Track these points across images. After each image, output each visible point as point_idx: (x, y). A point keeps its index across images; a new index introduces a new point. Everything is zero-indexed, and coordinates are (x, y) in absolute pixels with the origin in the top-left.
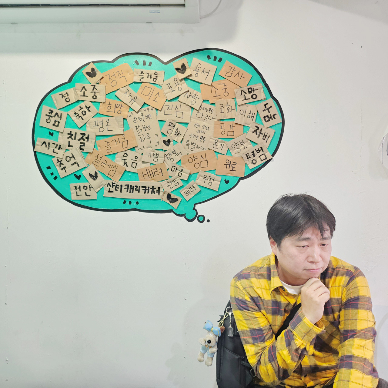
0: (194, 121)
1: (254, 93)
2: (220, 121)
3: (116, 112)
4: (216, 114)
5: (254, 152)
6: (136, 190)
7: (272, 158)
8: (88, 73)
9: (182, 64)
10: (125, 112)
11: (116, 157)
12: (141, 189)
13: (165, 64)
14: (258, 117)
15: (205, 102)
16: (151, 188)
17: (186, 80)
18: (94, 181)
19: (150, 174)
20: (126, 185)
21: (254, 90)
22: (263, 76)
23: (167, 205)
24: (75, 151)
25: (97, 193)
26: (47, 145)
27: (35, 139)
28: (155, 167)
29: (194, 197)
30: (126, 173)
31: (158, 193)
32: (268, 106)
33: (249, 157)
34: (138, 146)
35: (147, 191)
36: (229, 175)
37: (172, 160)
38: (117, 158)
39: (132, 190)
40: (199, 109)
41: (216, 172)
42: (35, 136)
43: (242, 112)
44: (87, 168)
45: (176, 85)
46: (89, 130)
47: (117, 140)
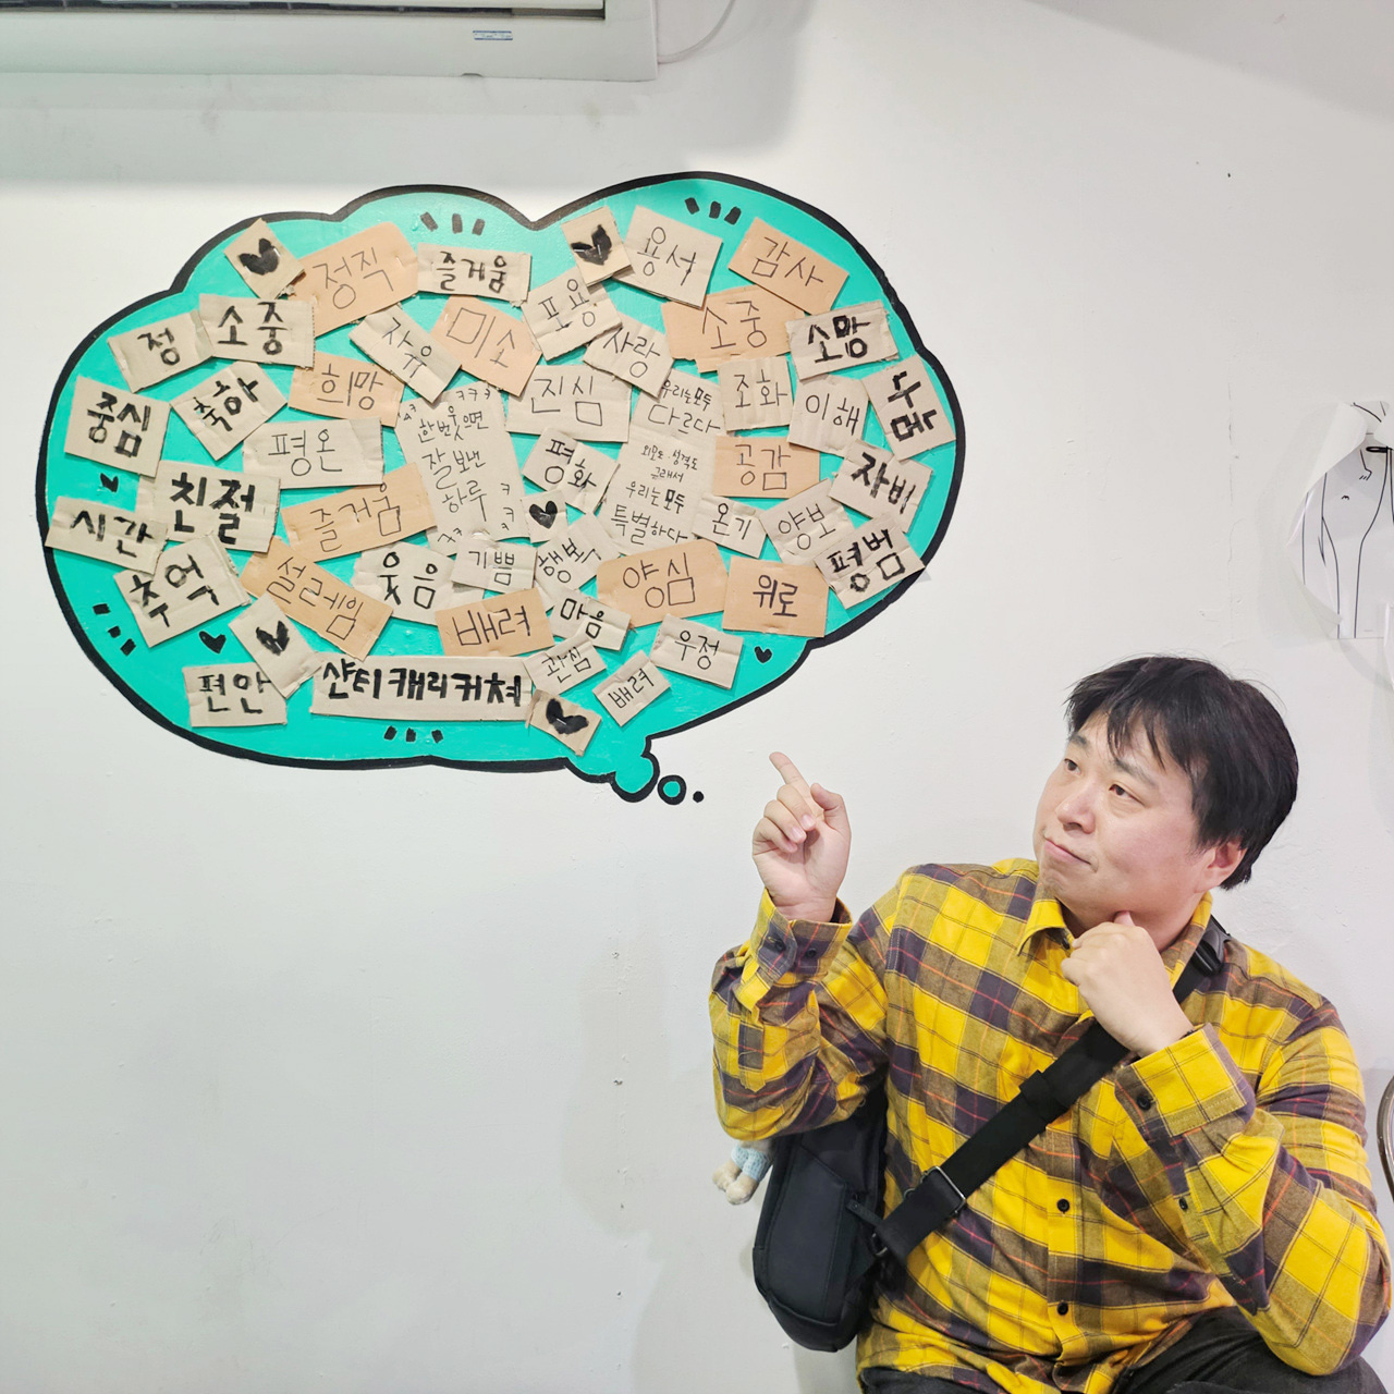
0: (641, 435)
1: (856, 336)
2: (736, 435)
3: (355, 402)
4: (722, 410)
5: (860, 547)
6: (431, 688)
7: (923, 570)
8: (246, 259)
9: (596, 229)
10: (388, 404)
11: (355, 567)
12: (452, 683)
13: (534, 229)
14: (870, 421)
15: (679, 368)
16: (487, 682)
17: (609, 287)
18: (275, 656)
19: (485, 631)
20: (393, 671)
21: (855, 326)
22: (887, 275)
23: (545, 740)
24: (203, 545)
26: (96, 524)
27: (47, 503)
28: (501, 603)
29: (648, 711)
30: (395, 626)
31: (512, 699)
32: (905, 384)
33: (840, 566)
34: (439, 528)
35: (473, 692)
36: (771, 630)
37: (564, 577)
38: (360, 573)
39: (417, 687)
40: (660, 392)
41: (725, 621)
42: (47, 490)
43: (813, 404)
44: (248, 609)
45: (576, 305)
46: (250, 470)
47: (359, 505)
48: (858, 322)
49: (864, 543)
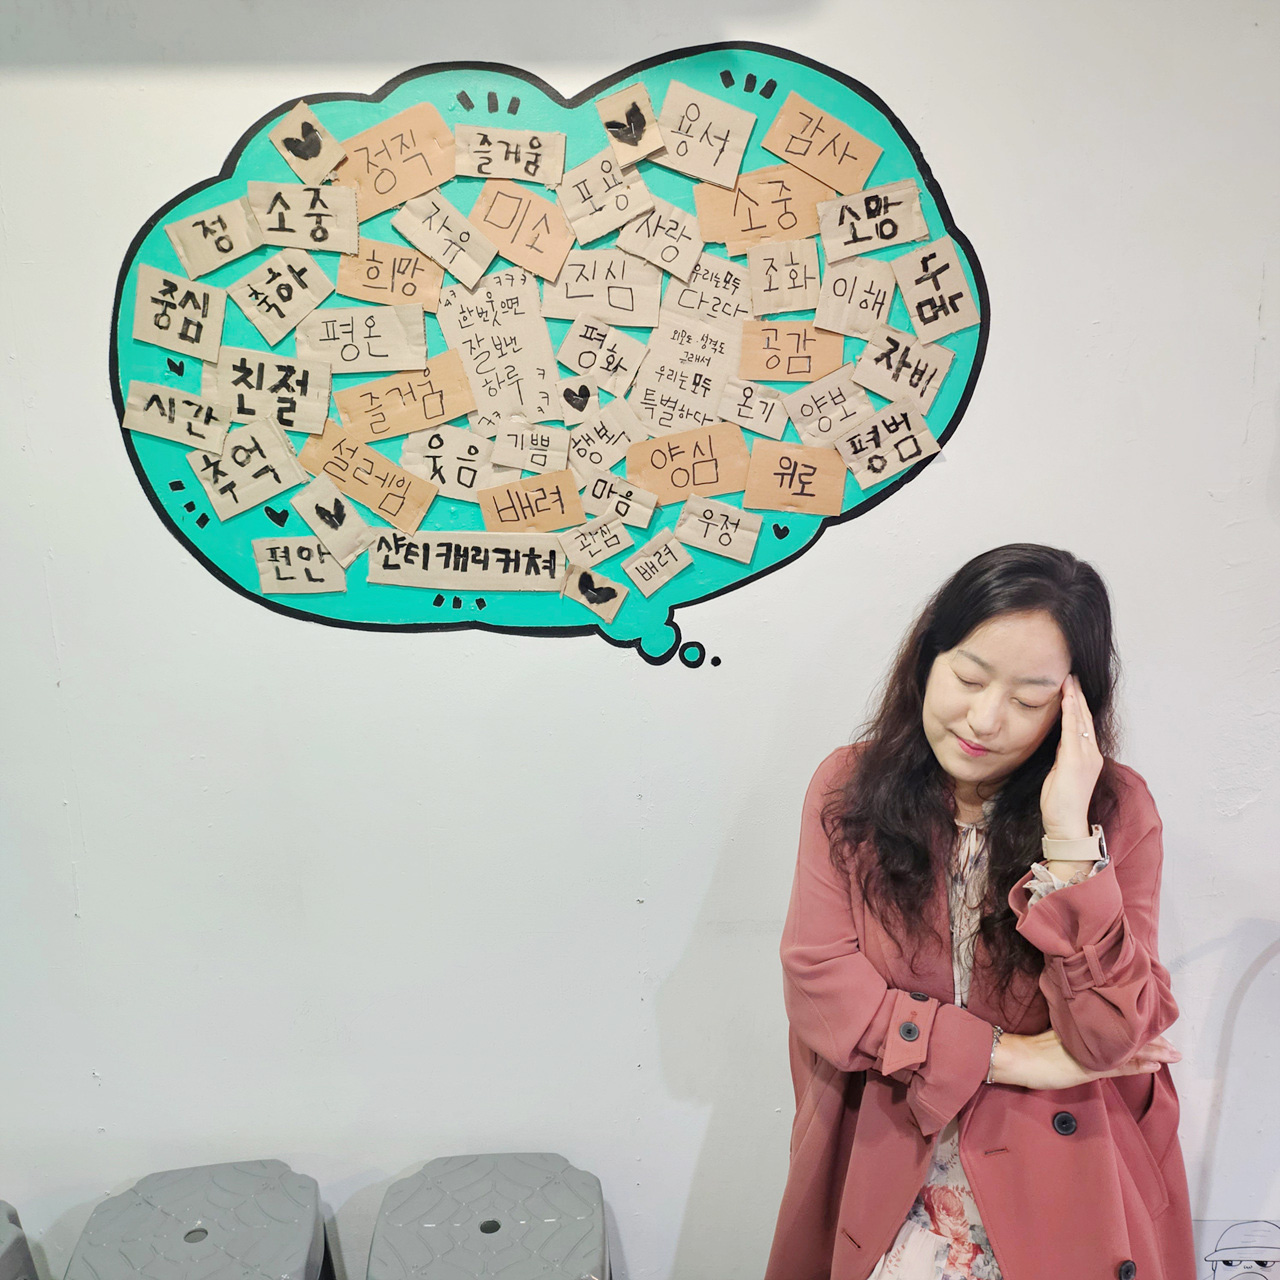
0: (670, 320)
1: (887, 216)
2: (763, 320)
3: (398, 289)
4: (751, 295)
5: (879, 430)
6: (474, 561)
7: (936, 455)
8: (289, 143)
9: (630, 107)
10: (430, 291)
11: (403, 448)
13: (569, 107)
14: (895, 304)
15: (710, 251)
16: (524, 555)
17: (643, 167)
18: (333, 530)
19: (523, 508)
20: (440, 545)
21: (887, 206)
22: (922, 150)
23: (578, 608)
24: (263, 426)
25: (345, 570)
26: (166, 407)
27: (121, 386)
28: (537, 483)
29: (672, 583)
30: (440, 503)
31: (547, 571)
32: (933, 265)
33: (859, 448)
34: (479, 412)
35: (512, 564)
36: (790, 509)
37: (596, 458)
38: (408, 454)
39: (461, 560)
40: (691, 277)
41: (746, 501)
42: (119, 373)
43: (840, 286)
44: (307, 486)
45: (610, 188)
46: (306, 355)
47: (405, 389)
48: (889, 202)
49: (883, 426)
